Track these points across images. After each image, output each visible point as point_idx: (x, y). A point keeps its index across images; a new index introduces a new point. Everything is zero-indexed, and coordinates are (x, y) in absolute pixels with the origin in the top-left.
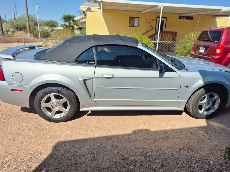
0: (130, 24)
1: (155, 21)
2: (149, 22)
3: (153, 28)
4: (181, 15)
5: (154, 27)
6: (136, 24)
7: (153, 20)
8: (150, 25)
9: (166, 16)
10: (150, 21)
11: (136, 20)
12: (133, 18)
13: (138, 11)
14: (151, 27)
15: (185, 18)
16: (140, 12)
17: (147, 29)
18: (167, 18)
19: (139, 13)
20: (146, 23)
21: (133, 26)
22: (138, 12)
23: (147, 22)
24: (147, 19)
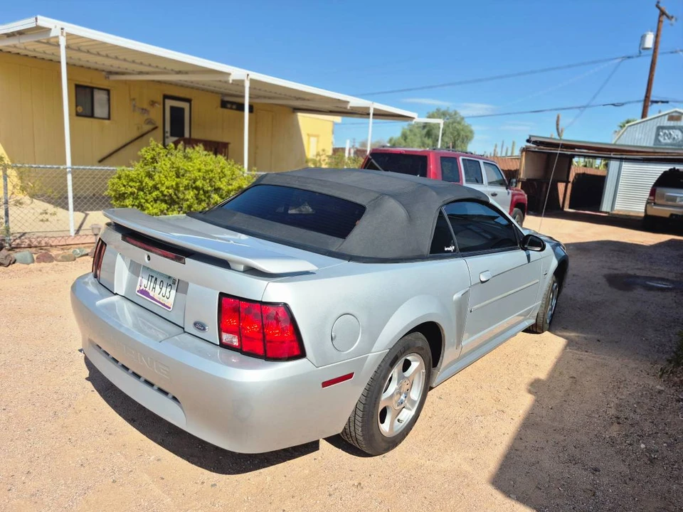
0: (80, 109)
1: (160, 107)
2: (143, 109)
3: (156, 128)
4: (227, 99)
5: (160, 124)
6: (100, 111)
7: (153, 103)
8: (146, 117)
9: (188, 96)
10: (145, 106)
11: (100, 97)
12: (88, 90)
13: (103, 71)
14: (149, 122)
15: (234, 107)
16: (110, 73)
17: (138, 128)
18: (192, 102)
19: (108, 78)
20: (134, 111)
21: (92, 116)
22: (104, 73)
23: (134, 106)
24: (134, 99)
